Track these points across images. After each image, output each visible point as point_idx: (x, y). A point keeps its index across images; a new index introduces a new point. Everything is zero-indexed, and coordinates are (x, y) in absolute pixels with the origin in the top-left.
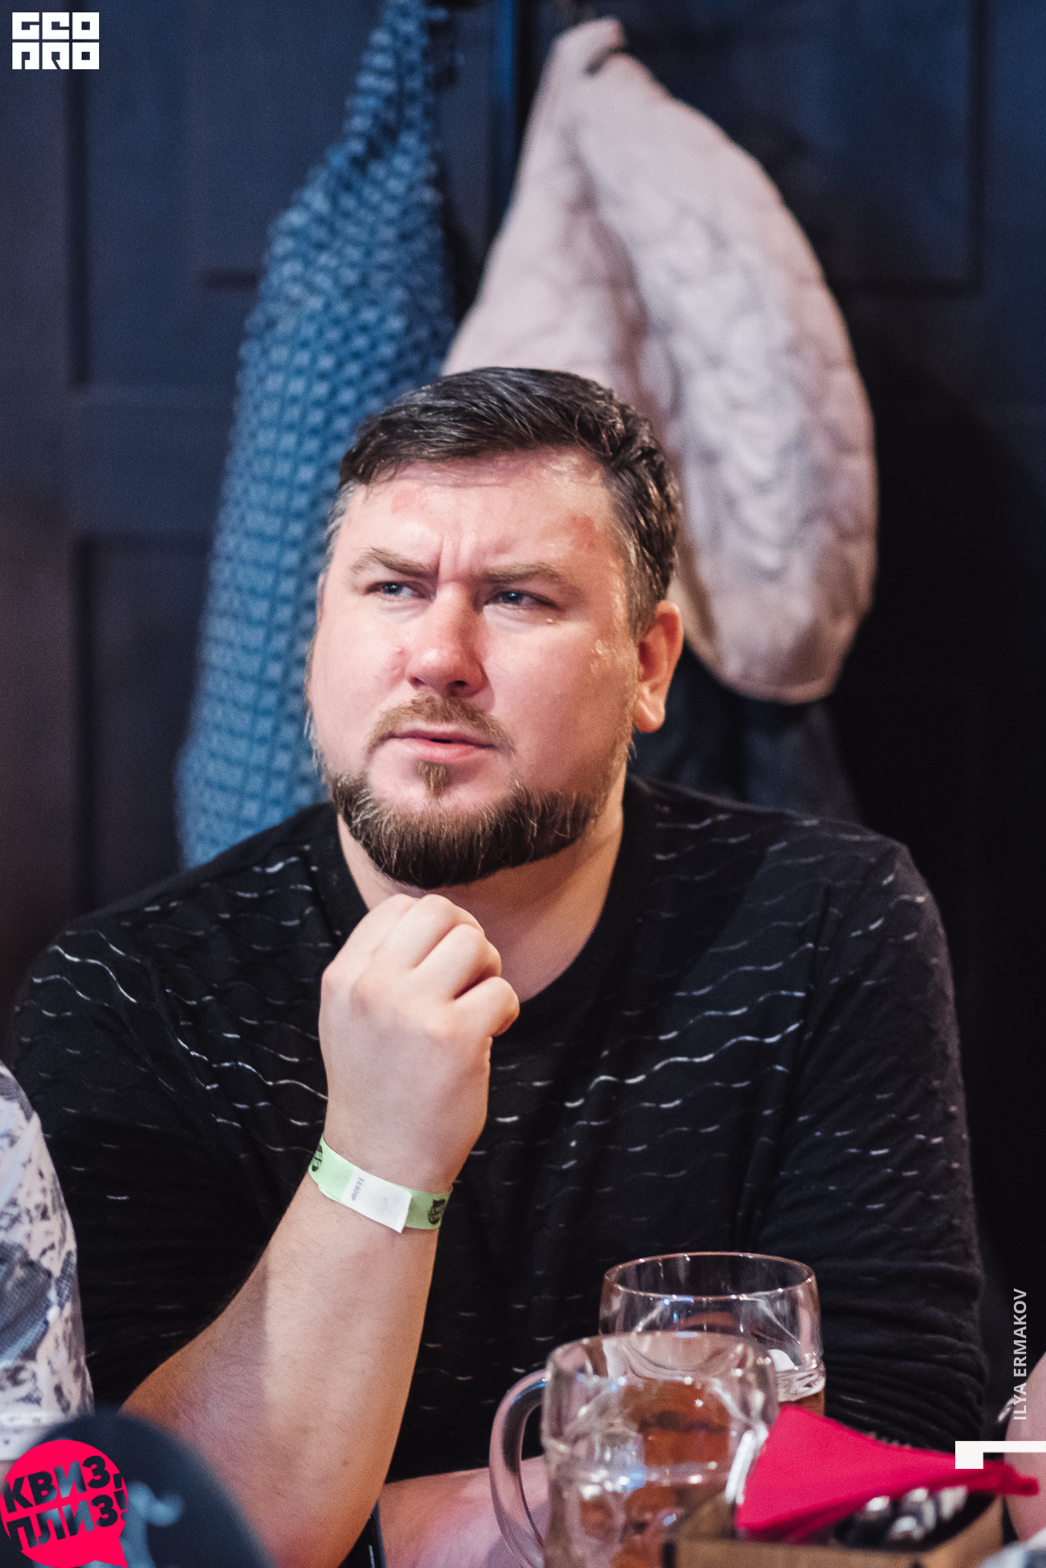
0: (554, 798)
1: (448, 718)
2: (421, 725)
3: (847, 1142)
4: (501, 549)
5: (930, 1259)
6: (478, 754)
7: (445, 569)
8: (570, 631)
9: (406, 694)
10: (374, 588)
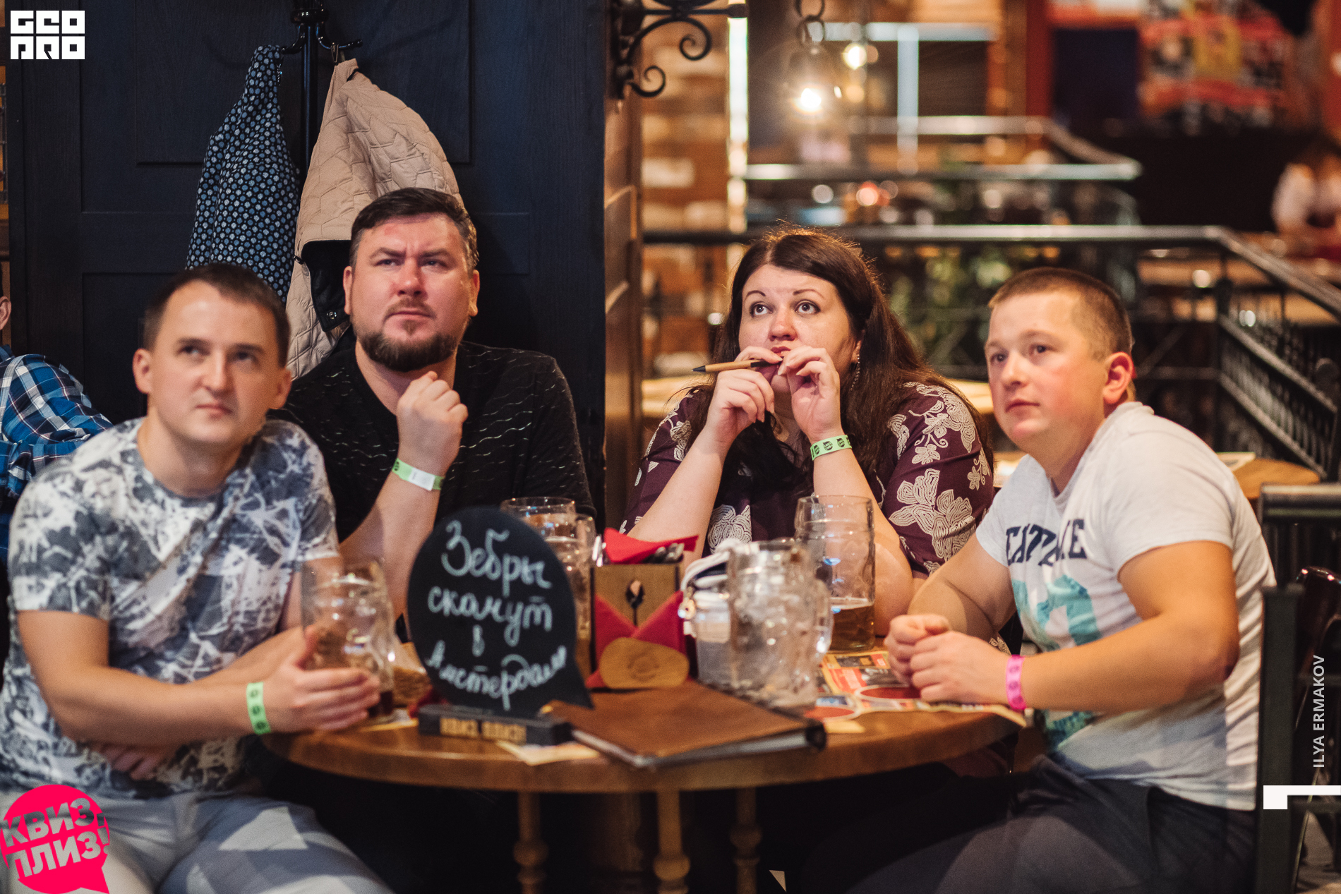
0: (448, 336)
1: (414, 306)
2: (405, 309)
3: (551, 464)
4: (428, 244)
5: (582, 504)
6: (424, 319)
7: (409, 253)
8: (452, 274)
9: (396, 299)
10: (380, 263)
